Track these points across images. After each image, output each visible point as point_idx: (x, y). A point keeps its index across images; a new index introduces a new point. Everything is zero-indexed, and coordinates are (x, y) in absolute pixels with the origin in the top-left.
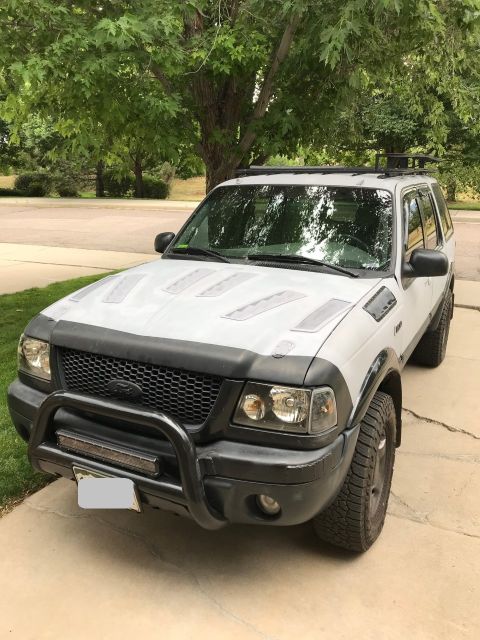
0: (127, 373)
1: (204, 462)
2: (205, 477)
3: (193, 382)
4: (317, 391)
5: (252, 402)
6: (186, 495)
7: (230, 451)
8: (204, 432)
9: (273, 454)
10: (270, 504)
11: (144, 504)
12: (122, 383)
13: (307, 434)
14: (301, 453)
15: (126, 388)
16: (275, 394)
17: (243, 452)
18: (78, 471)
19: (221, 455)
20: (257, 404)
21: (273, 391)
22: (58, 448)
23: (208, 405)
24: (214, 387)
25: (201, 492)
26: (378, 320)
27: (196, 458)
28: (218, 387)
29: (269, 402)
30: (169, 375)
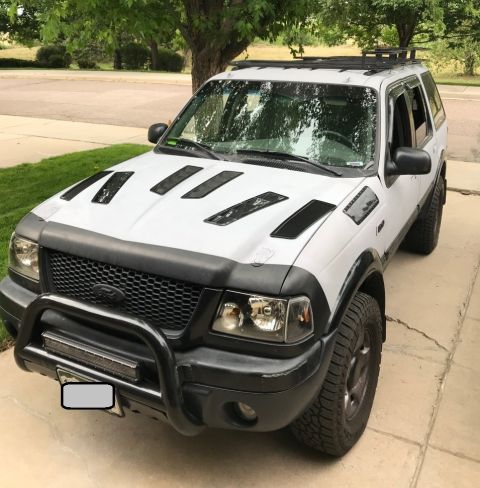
0: (111, 278)
1: (183, 369)
2: (183, 384)
3: (173, 289)
4: (293, 301)
5: (230, 311)
6: (165, 401)
7: (208, 359)
8: (184, 338)
9: (251, 362)
10: (247, 410)
11: (124, 408)
12: (105, 287)
13: (284, 342)
14: (277, 361)
15: (111, 293)
16: (253, 302)
17: (220, 360)
18: (62, 374)
19: (199, 363)
20: (236, 312)
21: (251, 299)
22: (43, 349)
23: (188, 312)
24: (194, 294)
25: (179, 398)
26: (358, 223)
27: (175, 364)
28: (198, 295)
29: (247, 309)
30: (151, 281)
